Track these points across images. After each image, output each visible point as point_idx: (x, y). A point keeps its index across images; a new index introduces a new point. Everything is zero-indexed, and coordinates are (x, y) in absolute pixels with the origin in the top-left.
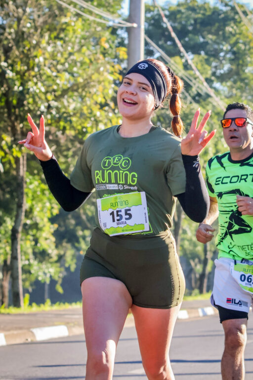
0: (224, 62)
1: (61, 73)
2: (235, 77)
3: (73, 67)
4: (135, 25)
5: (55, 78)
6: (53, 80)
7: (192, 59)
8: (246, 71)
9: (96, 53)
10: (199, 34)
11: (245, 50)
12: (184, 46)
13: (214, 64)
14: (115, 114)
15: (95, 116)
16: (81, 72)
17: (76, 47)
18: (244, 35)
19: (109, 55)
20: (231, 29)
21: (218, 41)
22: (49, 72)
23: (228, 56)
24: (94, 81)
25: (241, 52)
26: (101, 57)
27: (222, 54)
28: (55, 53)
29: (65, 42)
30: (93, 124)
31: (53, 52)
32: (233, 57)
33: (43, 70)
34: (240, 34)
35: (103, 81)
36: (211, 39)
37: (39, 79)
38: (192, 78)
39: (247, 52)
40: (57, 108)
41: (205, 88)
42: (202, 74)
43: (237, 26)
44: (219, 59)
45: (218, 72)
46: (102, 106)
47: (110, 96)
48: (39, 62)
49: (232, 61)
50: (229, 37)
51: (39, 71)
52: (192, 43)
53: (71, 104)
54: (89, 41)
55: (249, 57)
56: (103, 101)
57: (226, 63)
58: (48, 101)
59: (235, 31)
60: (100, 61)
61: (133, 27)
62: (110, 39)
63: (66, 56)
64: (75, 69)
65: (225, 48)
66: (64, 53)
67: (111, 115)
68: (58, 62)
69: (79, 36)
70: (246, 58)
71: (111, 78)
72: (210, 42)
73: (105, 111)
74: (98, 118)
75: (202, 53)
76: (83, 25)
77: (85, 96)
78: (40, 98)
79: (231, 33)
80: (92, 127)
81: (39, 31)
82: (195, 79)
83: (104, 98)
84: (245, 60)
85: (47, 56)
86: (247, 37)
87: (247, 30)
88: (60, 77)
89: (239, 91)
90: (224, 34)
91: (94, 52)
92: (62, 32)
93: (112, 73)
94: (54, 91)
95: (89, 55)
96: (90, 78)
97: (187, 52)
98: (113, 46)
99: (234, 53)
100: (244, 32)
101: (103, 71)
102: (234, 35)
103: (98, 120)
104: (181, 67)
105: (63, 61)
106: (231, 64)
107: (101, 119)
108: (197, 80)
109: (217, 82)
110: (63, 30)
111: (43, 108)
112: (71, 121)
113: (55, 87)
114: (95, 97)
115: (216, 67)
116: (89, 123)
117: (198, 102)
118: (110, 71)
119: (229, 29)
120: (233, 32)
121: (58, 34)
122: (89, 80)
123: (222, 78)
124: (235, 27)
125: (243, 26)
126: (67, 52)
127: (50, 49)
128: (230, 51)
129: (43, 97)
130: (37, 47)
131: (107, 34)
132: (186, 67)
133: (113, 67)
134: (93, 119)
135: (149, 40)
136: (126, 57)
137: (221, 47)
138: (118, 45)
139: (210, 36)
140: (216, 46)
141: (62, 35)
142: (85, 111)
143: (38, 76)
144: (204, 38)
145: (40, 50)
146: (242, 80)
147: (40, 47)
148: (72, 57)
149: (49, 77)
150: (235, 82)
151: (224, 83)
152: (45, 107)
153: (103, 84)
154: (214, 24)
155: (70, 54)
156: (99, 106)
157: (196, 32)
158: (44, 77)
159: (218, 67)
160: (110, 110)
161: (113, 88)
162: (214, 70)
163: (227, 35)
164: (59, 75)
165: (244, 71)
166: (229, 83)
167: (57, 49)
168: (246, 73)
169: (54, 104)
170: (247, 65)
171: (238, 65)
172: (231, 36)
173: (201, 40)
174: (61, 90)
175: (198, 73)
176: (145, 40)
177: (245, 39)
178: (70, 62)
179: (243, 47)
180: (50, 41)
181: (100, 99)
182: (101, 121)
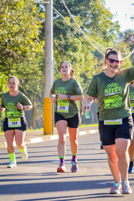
0: (88, 19)
1: (15, 25)
2: (94, 26)
3: (20, 22)
4: (49, 2)
5: (12, 27)
6: (11, 28)
7: (74, 18)
8: (99, 23)
9: (31, 15)
10: (77, 6)
11: (98, 13)
12: (70, 12)
13: (84, 20)
14: (40, 43)
15: (30, 44)
16: (23, 24)
17: (21, 13)
18: (98, 6)
19: (36, 16)
20: (92, 4)
21: (86, 9)
22: (9, 24)
23: (90, 16)
24: (29, 29)
25: (96, 14)
26: (33, 17)
27: (88, 15)
28: (12, 16)
29: (16, 10)
30: (30, 48)
31: (11, 15)
32: (93, 16)
33: (6, 23)
34: (96, 6)
35: (34, 28)
36: (83, 9)
37: (4, 28)
38: (74, 27)
39: (99, 14)
40: (13, 41)
41: (80, 31)
42: (79, 24)
43: (94, 2)
44: (86, 17)
45: (86, 23)
46: (34, 40)
47: (37, 35)
48: (4, 20)
49: (92, 18)
50: (91, 7)
51: (4, 24)
52: (74, 10)
53: (19, 39)
54: (27, 10)
55: (100, 16)
56: (34, 37)
57: (90, 20)
58: (9, 38)
59: (94, 4)
60: (32, 19)
61: (48, 3)
62: (36, 9)
63: (17, 17)
64: (21, 23)
65: (89, 13)
66: (16, 16)
67: (38, 44)
68: (13, 20)
69: (22, 8)
70: (99, 17)
71: (37, 27)
72: (82, 9)
73: (35, 42)
74: (32, 45)
75: (79, 15)
76: (24, 2)
77: (26, 35)
78: (5, 36)
79: (92, 5)
80: (29, 49)
81: (4, 6)
82: (76, 27)
83: (35, 36)
84: (98, 18)
85: (8, 17)
86: (99, 7)
87: (99, 4)
88: (14, 27)
89: (95, 32)
90: (88, 6)
91: (29, 15)
92: (14, 6)
93: (38, 25)
94: (12, 33)
95: (27, 16)
96: (28, 27)
97: (72, 14)
98: (38, 12)
99: (93, 15)
100: (98, 5)
101: (34, 24)
102: (93, 6)
103: (32, 46)
104: (69, 21)
105: (15, 19)
106: (92, 20)
107: (33, 46)
108: (77, 27)
109: (86, 28)
110: (15, 5)
111: (6, 41)
112: (19, 47)
113: (12, 31)
114: (30, 36)
115: (85, 21)
116: (28, 48)
117: (77, 37)
118: (37, 24)
119: (90, 4)
120: (93, 5)
121: (13, 7)
122: (28, 28)
123: (88, 26)
124: (94, 3)
125: (97, 2)
126: (17, 16)
127: (9, 14)
128: (91, 14)
129: (7, 36)
130: (4, 13)
131: (35, 7)
132: (72, 21)
133: (38, 22)
134: (29, 46)
135: (55, 9)
136: (44, 17)
137: (87, 12)
138: (40, 12)
139: (82, 7)
140: (85, 12)
141: (15, 7)
142: (26, 42)
143: (4, 26)
144: (79, 8)
145: (5, 14)
146: (97, 27)
147: (5, 13)
148: (19, 18)
149: (9, 27)
150: (94, 28)
151: (89, 29)
152: (7, 40)
153: (34, 30)
154: (84, 2)
155: (19, 16)
156: (32, 40)
157: (76, 5)
158: (7, 27)
159: (86, 21)
160: (38, 42)
161: (39, 32)
162: (84, 22)
163: (90, 6)
164: (14, 26)
165: (98, 23)
166: (91, 29)
167: (13, 14)
168: (99, 24)
169: (12, 39)
170: (99, 20)
171: (95, 20)
172: (92, 7)
173: (78, 9)
174: (15, 32)
175: (77, 24)
176: (53, 9)
177: (98, 8)
178: (18, 20)
179: (97, 12)
180: (9, 11)
181: (33, 37)
182: (33, 47)
